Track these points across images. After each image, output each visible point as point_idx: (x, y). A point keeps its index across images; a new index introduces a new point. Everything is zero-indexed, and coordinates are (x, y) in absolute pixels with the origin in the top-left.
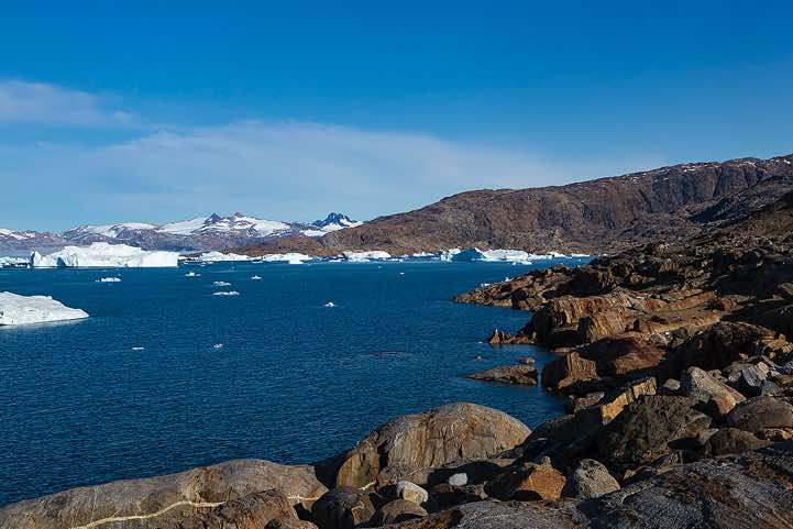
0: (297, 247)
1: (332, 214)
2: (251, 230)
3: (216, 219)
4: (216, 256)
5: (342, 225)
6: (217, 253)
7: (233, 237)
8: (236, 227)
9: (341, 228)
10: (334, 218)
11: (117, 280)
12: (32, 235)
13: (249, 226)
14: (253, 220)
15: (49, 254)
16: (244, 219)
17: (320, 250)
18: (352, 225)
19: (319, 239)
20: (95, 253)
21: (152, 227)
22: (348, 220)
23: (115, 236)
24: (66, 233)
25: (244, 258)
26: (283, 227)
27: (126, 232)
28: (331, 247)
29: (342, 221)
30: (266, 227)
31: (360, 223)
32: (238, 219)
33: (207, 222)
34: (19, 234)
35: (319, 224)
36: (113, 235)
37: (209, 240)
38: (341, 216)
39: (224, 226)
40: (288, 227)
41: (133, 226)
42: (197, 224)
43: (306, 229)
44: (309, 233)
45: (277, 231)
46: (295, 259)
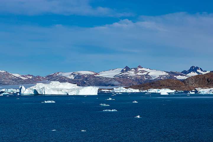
0: (171, 85)
1: (192, 67)
2: (147, 75)
3: (128, 69)
4: (122, 90)
5: (198, 73)
6: (122, 88)
7: (137, 79)
8: (138, 74)
9: (197, 74)
10: (193, 69)
11: (54, 102)
12: (31, 77)
13: (145, 73)
14: (148, 70)
15: (29, 87)
16: (143, 69)
17: (183, 87)
18: (203, 73)
19: (183, 81)
20: (53, 87)
21: (93, 73)
22: (202, 70)
23: (73, 78)
24: (48, 76)
25: (137, 91)
26: (164, 73)
27: (79, 76)
28: (190, 86)
29: (198, 71)
30: (155, 74)
31: (208, 72)
32: (139, 69)
33: (123, 71)
34: (24, 77)
35: (185, 73)
36: (72, 77)
37: (123, 80)
38: (197, 68)
39: (132, 73)
40: (167, 74)
41: (83, 73)
42: (117, 72)
43: (178, 75)
44: (179, 77)
45: (161, 76)
46: (164, 92)
